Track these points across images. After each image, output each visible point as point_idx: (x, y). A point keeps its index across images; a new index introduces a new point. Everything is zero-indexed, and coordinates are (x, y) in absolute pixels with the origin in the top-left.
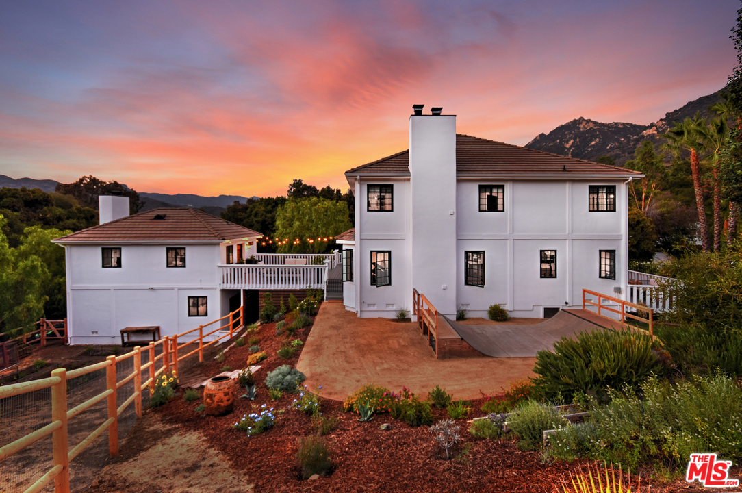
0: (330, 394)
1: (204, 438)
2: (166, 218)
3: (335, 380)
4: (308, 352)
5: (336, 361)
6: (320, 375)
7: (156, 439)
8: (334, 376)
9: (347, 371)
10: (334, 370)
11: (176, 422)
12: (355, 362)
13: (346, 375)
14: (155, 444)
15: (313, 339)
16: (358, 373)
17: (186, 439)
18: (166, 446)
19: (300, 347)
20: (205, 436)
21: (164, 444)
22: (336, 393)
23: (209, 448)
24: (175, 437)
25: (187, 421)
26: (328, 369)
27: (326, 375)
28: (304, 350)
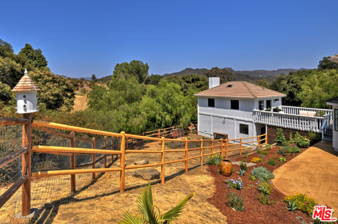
0: (284, 191)
1: (214, 180)
2: (232, 86)
3: (293, 186)
4: (286, 167)
5: (302, 177)
6: (285, 180)
7: (200, 174)
8: (293, 184)
9: (305, 185)
10: (296, 181)
11: (210, 171)
12: (315, 182)
13: (302, 186)
14: (199, 175)
15: (295, 161)
16: (311, 188)
17: (209, 178)
18: (201, 177)
19: (284, 162)
20: (215, 180)
21: (201, 176)
22: (288, 192)
23: (213, 184)
24: (206, 176)
25: (213, 173)
26: (292, 179)
27: (289, 181)
28: (286, 165)
